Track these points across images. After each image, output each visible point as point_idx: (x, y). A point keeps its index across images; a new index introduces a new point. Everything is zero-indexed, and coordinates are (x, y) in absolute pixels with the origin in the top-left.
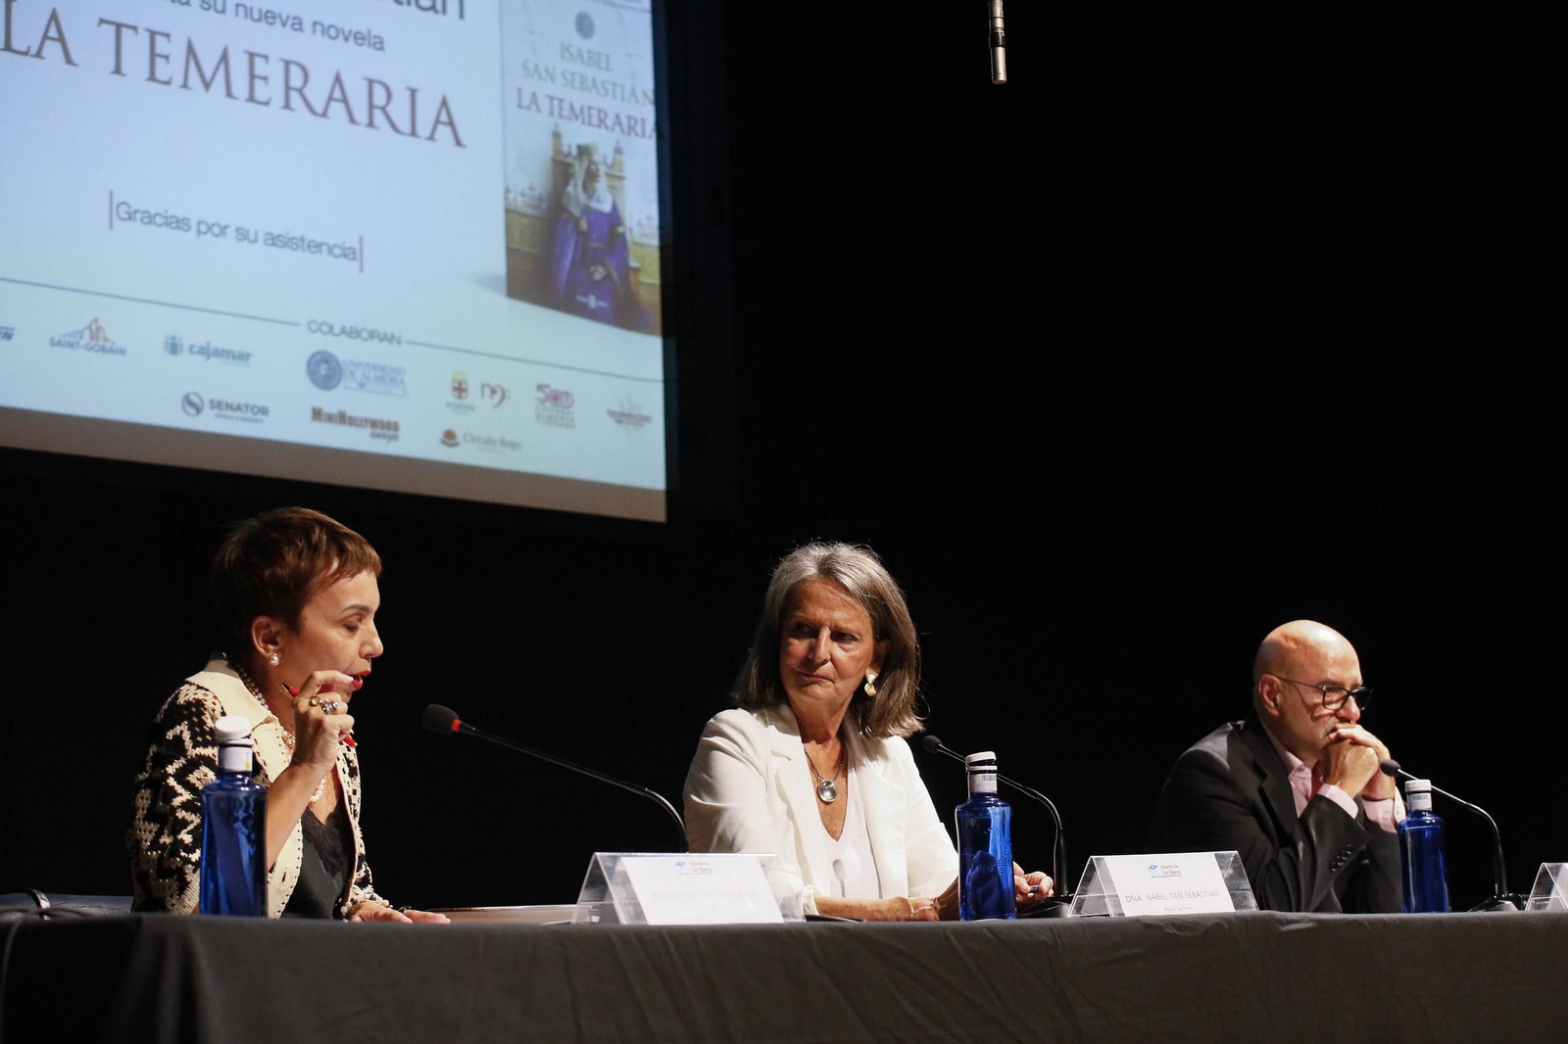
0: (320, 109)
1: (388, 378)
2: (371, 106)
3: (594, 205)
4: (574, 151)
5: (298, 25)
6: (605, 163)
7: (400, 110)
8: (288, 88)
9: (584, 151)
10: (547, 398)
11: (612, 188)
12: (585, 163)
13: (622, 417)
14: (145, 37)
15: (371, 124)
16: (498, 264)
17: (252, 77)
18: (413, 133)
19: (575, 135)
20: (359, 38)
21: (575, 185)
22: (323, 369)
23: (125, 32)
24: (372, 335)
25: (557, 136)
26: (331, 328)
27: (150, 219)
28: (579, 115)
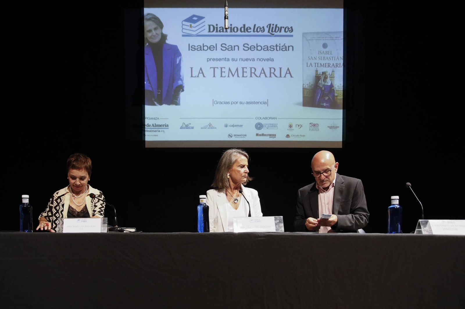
0: (258, 76)
1: (274, 126)
2: (270, 73)
3: (326, 84)
4: (321, 74)
5: (254, 60)
6: (329, 75)
7: (277, 73)
8: (251, 73)
9: (324, 73)
10: (312, 125)
11: (331, 80)
12: (324, 76)
13: (330, 127)
14: (220, 69)
15: (270, 76)
16: (301, 100)
17: (243, 72)
18: (281, 76)
19: (321, 70)
20: (268, 60)
21: (321, 81)
22: (259, 126)
23: (215, 69)
24: (270, 118)
25: (317, 71)
26: (261, 118)
27: (221, 103)
28: (324, 65)
